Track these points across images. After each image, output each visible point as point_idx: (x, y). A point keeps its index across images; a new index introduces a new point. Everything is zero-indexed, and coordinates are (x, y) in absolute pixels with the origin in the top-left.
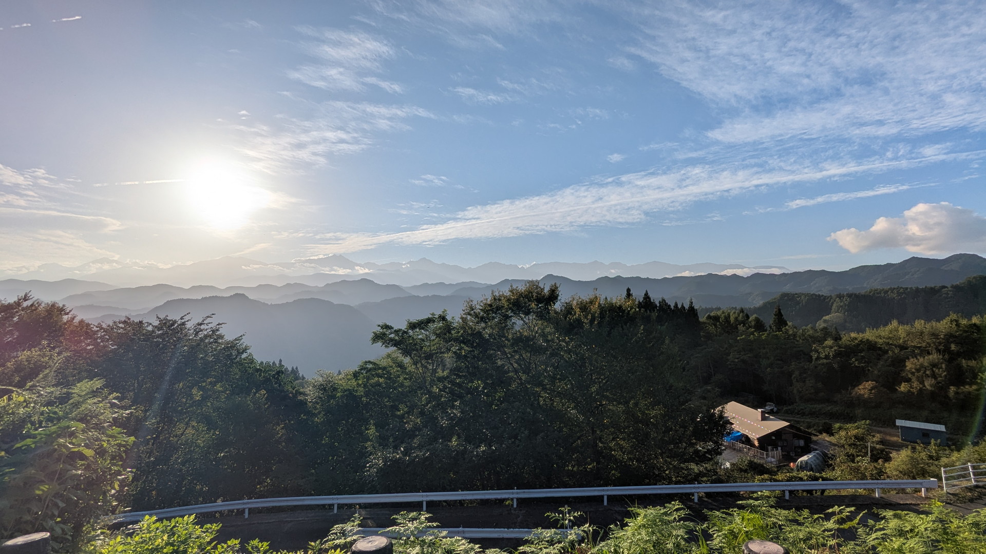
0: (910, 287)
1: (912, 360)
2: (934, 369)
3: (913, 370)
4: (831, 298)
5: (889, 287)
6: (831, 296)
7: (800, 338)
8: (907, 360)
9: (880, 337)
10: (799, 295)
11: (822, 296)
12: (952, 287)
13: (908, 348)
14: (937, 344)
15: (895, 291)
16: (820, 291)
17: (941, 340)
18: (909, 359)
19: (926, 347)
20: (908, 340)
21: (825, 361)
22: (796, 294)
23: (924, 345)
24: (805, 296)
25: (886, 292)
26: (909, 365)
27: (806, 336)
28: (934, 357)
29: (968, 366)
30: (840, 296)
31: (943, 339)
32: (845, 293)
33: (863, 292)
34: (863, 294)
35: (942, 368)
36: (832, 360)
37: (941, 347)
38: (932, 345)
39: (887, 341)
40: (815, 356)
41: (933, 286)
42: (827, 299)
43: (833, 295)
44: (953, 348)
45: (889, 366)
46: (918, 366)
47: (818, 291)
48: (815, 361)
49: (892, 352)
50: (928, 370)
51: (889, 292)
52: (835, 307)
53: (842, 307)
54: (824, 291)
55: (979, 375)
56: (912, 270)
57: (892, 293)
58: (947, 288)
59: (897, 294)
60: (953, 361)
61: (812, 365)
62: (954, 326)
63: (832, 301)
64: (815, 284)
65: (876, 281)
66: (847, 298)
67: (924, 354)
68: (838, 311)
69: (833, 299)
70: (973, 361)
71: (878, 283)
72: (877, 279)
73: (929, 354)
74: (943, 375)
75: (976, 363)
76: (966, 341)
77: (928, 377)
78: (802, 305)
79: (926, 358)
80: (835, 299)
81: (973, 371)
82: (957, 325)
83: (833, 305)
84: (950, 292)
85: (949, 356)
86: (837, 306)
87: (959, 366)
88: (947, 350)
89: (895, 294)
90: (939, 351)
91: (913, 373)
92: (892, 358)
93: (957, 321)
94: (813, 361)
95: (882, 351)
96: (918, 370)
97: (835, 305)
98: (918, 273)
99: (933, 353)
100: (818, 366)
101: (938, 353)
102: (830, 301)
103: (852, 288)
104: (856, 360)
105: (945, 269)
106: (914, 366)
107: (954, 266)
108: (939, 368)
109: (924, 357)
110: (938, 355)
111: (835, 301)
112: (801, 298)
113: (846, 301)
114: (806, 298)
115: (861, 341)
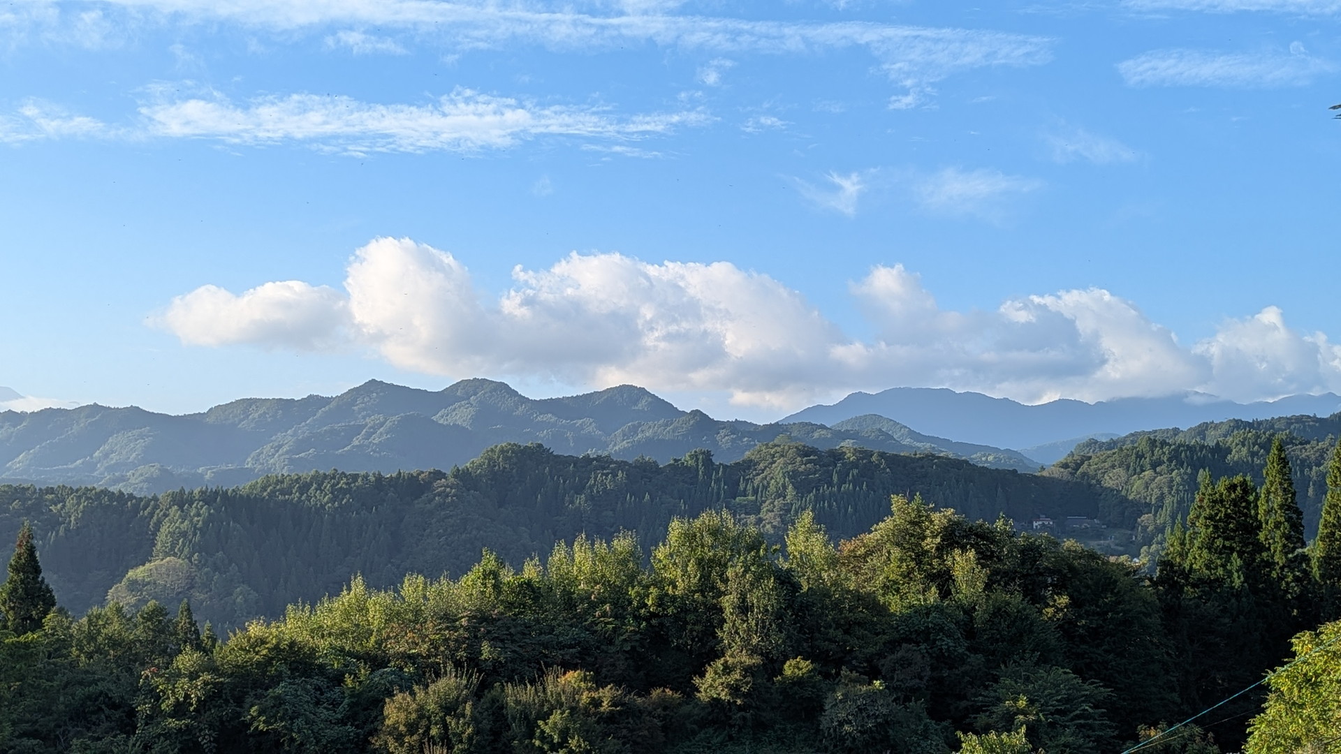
0: (363, 473)
1: (399, 697)
2: (448, 719)
3: (402, 728)
4: (156, 507)
5: (312, 472)
6: (155, 499)
7: (81, 650)
8: (387, 700)
9: (318, 631)
10: (59, 494)
11: (131, 496)
12: (458, 474)
13: (389, 661)
14: (452, 644)
15: (327, 486)
16: (123, 479)
17: (461, 631)
18: (391, 695)
19: (429, 657)
20: (389, 637)
21: (173, 723)
22: (50, 491)
23: (424, 648)
24: (79, 498)
25: (305, 488)
26: (395, 712)
27: (100, 639)
28: (448, 684)
29: (518, 702)
30: (182, 501)
31: (466, 629)
32: (196, 491)
33: (244, 486)
34: (244, 492)
35: (464, 716)
36: (193, 718)
37: (461, 654)
38: (442, 649)
39: (338, 643)
40: (144, 708)
41: (414, 472)
42: (145, 509)
43: (160, 497)
44: (485, 655)
45: (343, 722)
46: (414, 716)
47: (116, 481)
48: (147, 724)
49: (352, 677)
50: (436, 724)
51: (313, 488)
52: (166, 536)
53: (184, 534)
54: (134, 482)
55: (539, 727)
56: (368, 420)
57: (318, 492)
58: (446, 478)
59: (332, 493)
60: (486, 691)
61: (137, 740)
62: (490, 589)
63: (158, 514)
64: (106, 456)
65: (277, 451)
66: (202, 507)
67: (427, 675)
68: (173, 548)
69: (161, 511)
70: (529, 686)
71: (282, 457)
72: (280, 446)
73: (438, 675)
74: (465, 736)
75: (533, 691)
76: (512, 630)
77: (434, 744)
78: (67, 530)
79: (432, 687)
80: (167, 510)
81: (526, 718)
82: (497, 587)
83: (159, 531)
84: (451, 489)
85: (479, 676)
86: (169, 532)
87: (497, 704)
88: (474, 660)
89: (326, 495)
90: (458, 664)
91: (399, 738)
92: (352, 696)
93: (495, 575)
94: (139, 725)
95: (328, 678)
96: (412, 728)
97: (164, 529)
98: (381, 429)
99: (445, 673)
100: (155, 743)
101: (457, 671)
102: (152, 514)
103: (213, 472)
104: (260, 714)
105: (441, 422)
106: (402, 716)
107: (461, 416)
108: (458, 717)
109: (427, 686)
110: (456, 676)
111: (166, 515)
112: (64, 506)
113: (198, 515)
114: (81, 507)
115: (277, 647)
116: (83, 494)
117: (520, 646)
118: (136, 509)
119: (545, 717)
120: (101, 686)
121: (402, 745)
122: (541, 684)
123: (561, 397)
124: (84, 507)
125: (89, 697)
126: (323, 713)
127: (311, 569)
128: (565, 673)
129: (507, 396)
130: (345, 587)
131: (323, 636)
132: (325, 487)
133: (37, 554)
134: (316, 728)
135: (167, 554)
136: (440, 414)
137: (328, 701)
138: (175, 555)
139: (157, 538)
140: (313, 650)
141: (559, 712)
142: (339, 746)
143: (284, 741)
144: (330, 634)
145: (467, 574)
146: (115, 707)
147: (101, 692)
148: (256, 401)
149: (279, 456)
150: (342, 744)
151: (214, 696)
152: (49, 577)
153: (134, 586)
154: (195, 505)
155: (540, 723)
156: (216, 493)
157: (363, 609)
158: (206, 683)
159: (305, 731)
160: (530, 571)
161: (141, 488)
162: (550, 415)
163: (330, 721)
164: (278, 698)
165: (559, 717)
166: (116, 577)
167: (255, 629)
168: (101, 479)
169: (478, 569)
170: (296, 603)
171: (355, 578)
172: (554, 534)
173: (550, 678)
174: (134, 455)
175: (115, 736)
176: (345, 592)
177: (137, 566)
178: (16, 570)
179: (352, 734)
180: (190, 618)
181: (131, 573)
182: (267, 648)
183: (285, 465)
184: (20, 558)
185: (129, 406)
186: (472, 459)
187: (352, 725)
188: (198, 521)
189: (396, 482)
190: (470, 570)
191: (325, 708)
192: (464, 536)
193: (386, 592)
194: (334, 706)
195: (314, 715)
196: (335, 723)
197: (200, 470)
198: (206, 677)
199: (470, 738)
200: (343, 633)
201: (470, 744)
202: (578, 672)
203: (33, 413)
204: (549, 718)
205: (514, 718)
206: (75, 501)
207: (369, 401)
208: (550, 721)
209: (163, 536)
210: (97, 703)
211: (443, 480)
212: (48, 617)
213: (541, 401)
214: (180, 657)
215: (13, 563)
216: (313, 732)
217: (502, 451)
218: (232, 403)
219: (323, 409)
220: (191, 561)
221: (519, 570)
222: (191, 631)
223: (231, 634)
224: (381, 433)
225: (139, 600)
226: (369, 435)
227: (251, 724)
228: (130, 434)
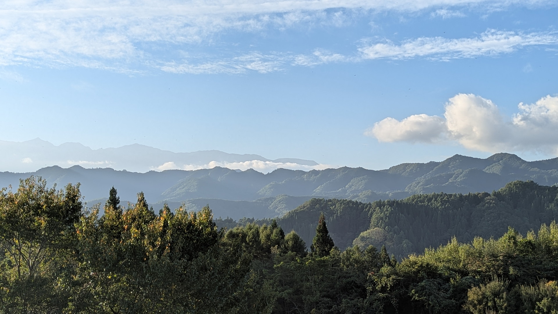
0: (454, 194)
1: (474, 289)
2: (496, 299)
3: (475, 302)
4: (370, 207)
5: (433, 193)
6: (370, 204)
7: (344, 264)
8: (469, 290)
9: (438, 260)
10: (333, 202)
11: (361, 203)
12: (495, 194)
13: (469, 273)
14: (496, 267)
15: (439, 199)
16: (357, 196)
17: (500, 262)
18: (470, 288)
19: (486, 272)
20: (468, 263)
21: (381, 295)
22: (330, 201)
23: (484, 268)
24: (341, 203)
25: (430, 200)
26: (472, 295)
27: (351, 260)
28: (495, 284)
29: (527, 293)
30: (380, 205)
31: (502, 261)
32: (386, 201)
33: (405, 199)
34: (405, 202)
35: (503, 298)
36: (389, 293)
37: (500, 271)
38: (492, 269)
39: (447, 265)
40: (370, 288)
41: (476, 193)
42: (366, 208)
43: (372, 203)
44: (511, 272)
45: (450, 298)
46: (481, 297)
47: (354, 197)
48: (371, 295)
49: (453, 279)
50: (490, 301)
51: (433, 200)
52: (375, 219)
53: (382, 218)
54: (361, 197)
55: (537, 305)
56: (455, 171)
57: (435, 201)
58: (490, 196)
59: (441, 202)
60: (512, 288)
61: (367, 301)
62: (512, 244)
63: (371, 210)
64: (350, 187)
65: (418, 185)
66: (388, 207)
67: (486, 280)
68: (377, 224)
69: (372, 209)
70: (532, 287)
71: (420, 187)
72: (419, 183)
73: (490, 280)
74: (503, 307)
75: (533, 289)
76: (523, 262)
77: (490, 309)
78: (337, 216)
79: (488, 285)
80: (375, 208)
81: (531, 300)
82: (515, 243)
83: (372, 217)
84: (493, 201)
85: (509, 282)
86: (376, 218)
87: (517, 294)
88: (506, 274)
89: (439, 203)
90: (499, 276)
91: (475, 306)
92: (454, 287)
93: (514, 238)
94: (368, 295)
95: (443, 279)
96: (480, 302)
97: (374, 216)
98: (461, 175)
99: (494, 279)
100: (374, 302)
101: (499, 279)
102: (369, 210)
103: (392, 193)
104: (416, 292)
105: (487, 172)
106: (476, 297)
107: (496, 169)
108: (500, 298)
109: (486, 285)
110: (498, 281)
111: (374, 211)
112: (335, 207)
113: (387, 211)
114: (342, 207)
115: (421, 265)
116: (342, 202)
117: (527, 269)
118: (363, 208)
119: (540, 300)
120: (352, 279)
121: (476, 309)
122: (537, 286)
123: (541, 160)
124: (343, 207)
125: (348, 283)
126: (442, 294)
127: (434, 234)
128: (548, 282)
129: (516, 160)
130: (449, 242)
131: (440, 262)
132: (438, 200)
133: (326, 225)
134: (439, 301)
135: (375, 226)
136: (486, 169)
137: (443, 289)
138: (378, 227)
139: (371, 220)
140: (437, 267)
141: (546, 298)
142: (449, 308)
143: (426, 304)
144: (443, 261)
145: (501, 237)
146: (358, 287)
147: (353, 281)
148: (409, 164)
149: (419, 187)
150: (450, 307)
151: (397, 285)
152: (331, 234)
153: (363, 239)
154: (386, 207)
155: (538, 303)
156: (394, 202)
157: (457, 251)
158: (393, 279)
159: (435, 301)
160: (530, 237)
161: (364, 200)
162: (536, 168)
163: (445, 297)
164: (422, 286)
165: (546, 301)
166: (356, 235)
167: (412, 258)
168: (349, 196)
169: (506, 236)
170: (428, 247)
171: (453, 238)
172: (540, 220)
173: (541, 284)
174: (361, 186)
175: (359, 299)
176: (449, 244)
177: (364, 231)
178: (319, 231)
179: (454, 303)
180: (386, 252)
181: (362, 234)
182: (418, 266)
183: (421, 191)
184: (320, 227)
185: (358, 167)
186: (501, 188)
187: (454, 300)
188: (387, 213)
189: (468, 197)
190: (503, 236)
191: (442, 292)
192: (499, 221)
193: (466, 244)
194: (446, 291)
195: (438, 294)
196: (447, 299)
197: (387, 193)
198: (393, 277)
199: (506, 308)
200: (449, 261)
201: (506, 311)
202: (554, 281)
203: (323, 170)
204: (541, 301)
205: (525, 300)
206: (339, 205)
207: (455, 164)
208: (542, 302)
209: (373, 219)
210: (351, 285)
211: (489, 197)
212: (332, 250)
213: (532, 162)
214: (383, 268)
215: (318, 229)
216: (438, 301)
217: (515, 184)
218: (399, 165)
219: (436, 167)
220: (385, 229)
221: (525, 236)
222: (386, 258)
223: (403, 260)
224: (461, 177)
225: (365, 245)
226: (456, 178)
227: (412, 297)
228: (359, 178)
